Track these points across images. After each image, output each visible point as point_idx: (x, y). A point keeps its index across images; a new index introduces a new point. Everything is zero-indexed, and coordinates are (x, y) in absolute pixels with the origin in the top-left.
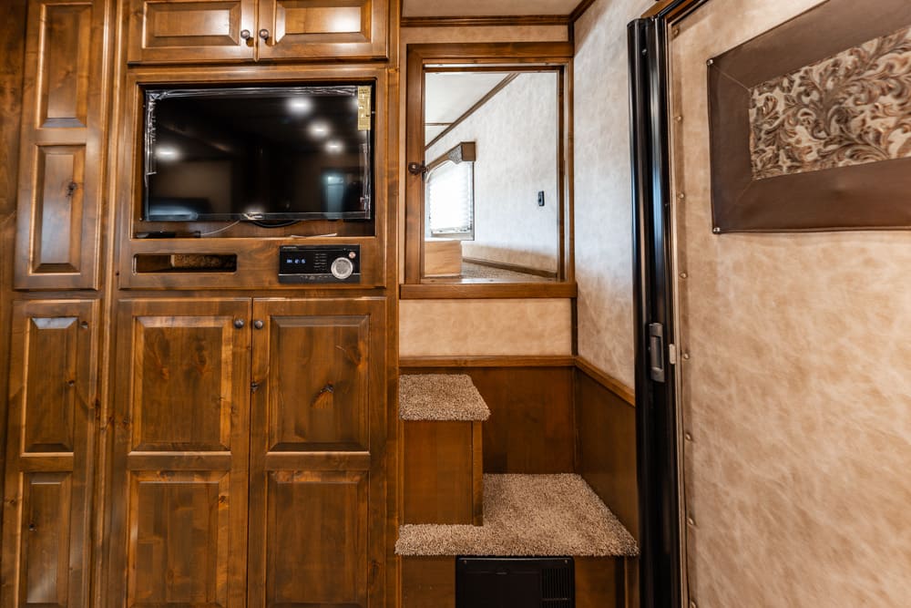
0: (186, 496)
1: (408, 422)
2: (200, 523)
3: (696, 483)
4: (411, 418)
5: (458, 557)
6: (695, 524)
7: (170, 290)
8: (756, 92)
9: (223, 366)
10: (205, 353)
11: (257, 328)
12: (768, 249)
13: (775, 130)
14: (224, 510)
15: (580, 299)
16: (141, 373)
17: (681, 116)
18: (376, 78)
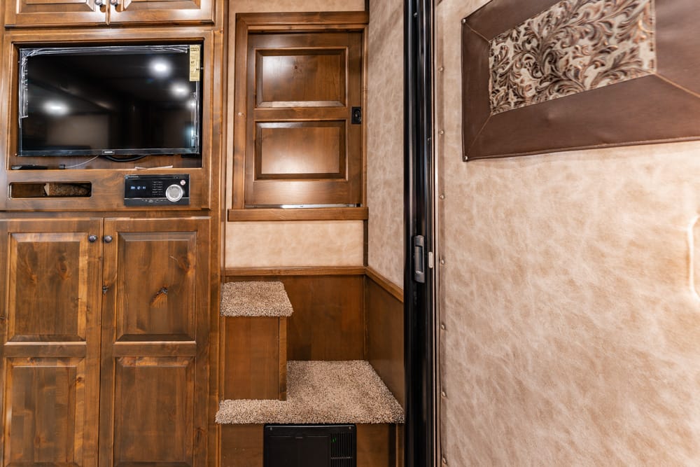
0: (51, 378)
1: (228, 318)
2: (62, 400)
3: (448, 363)
4: (230, 314)
5: (266, 424)
6: (446, 396)
7: (38, 212)
8: (494, 43)
9: (80, 273)
10: (66, 263)
11: (107, 242)
12: (500, 171)
13: (506, 73)
14: (80, 389)
15: (370, 220)
16: (15, 279)
17: (443, 67)
18: (204, 38)
